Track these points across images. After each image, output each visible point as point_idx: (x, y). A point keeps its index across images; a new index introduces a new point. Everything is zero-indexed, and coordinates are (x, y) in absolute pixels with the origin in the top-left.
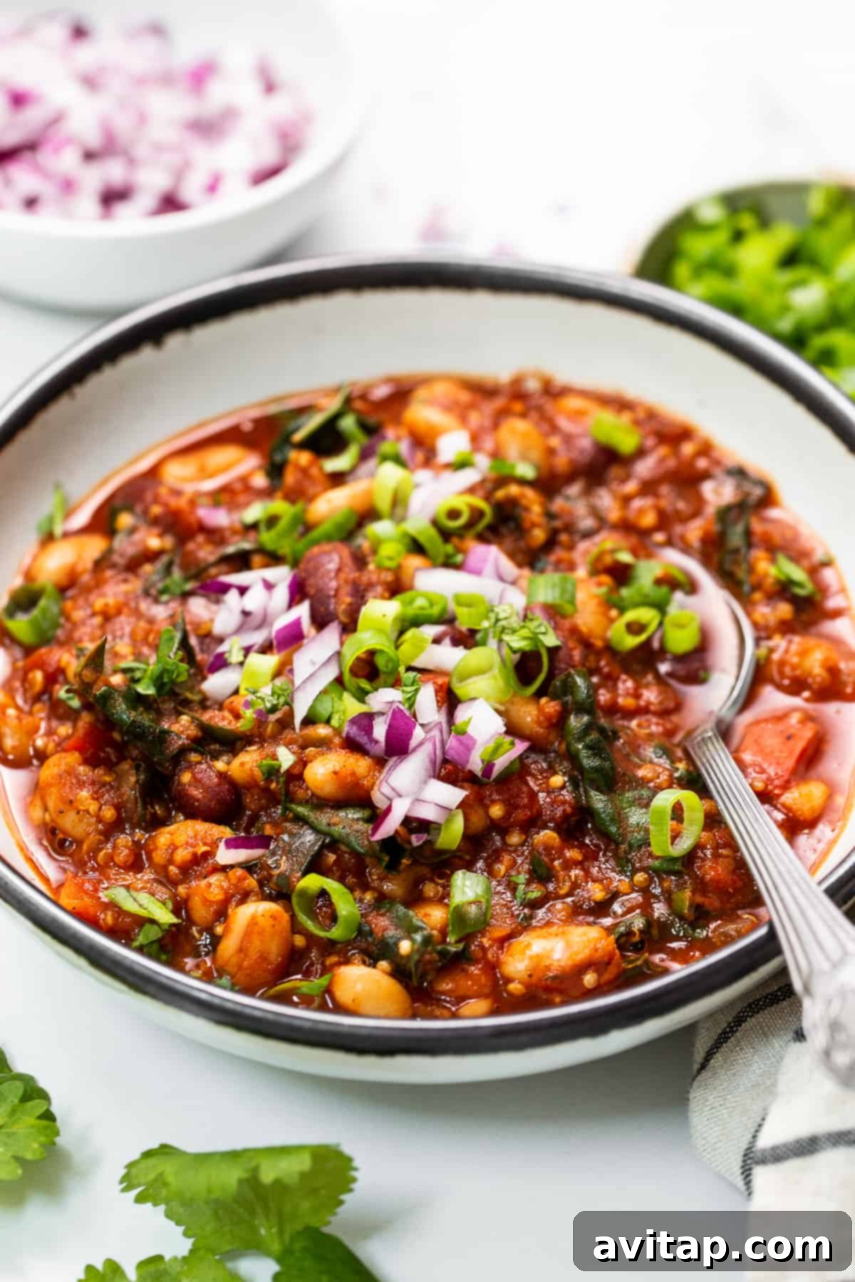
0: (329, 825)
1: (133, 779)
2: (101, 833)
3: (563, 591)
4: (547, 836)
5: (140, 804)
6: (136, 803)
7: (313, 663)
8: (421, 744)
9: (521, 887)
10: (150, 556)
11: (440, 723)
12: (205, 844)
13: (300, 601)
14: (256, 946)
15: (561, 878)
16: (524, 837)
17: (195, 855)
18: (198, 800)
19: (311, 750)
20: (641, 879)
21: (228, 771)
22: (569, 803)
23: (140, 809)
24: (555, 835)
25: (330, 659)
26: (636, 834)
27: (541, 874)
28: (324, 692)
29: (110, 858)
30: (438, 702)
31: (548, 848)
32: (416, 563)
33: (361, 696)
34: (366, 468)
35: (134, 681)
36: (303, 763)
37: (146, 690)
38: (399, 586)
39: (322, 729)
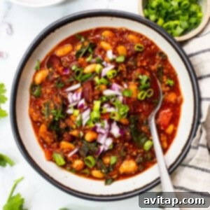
2: (51, 143)
3: (130, 94)
4: (126, 144)
7: (86, 115)
9: (122, 153)
10: (56, 79)
13: (83, 98)
15: (129, 151)
16: (123, 144)
19: (86, 131)
21: (72, 134)
23: (57, 140)
24: (128, 144)
27: (126, 150)
31: (127, 147)
32: (103, 87)
33: (94, 123)
34: (94, 60)
35: (54, 117)
36: (85, 134)
37: (57, 119)
38: (101, 95)
39: (87, 127)
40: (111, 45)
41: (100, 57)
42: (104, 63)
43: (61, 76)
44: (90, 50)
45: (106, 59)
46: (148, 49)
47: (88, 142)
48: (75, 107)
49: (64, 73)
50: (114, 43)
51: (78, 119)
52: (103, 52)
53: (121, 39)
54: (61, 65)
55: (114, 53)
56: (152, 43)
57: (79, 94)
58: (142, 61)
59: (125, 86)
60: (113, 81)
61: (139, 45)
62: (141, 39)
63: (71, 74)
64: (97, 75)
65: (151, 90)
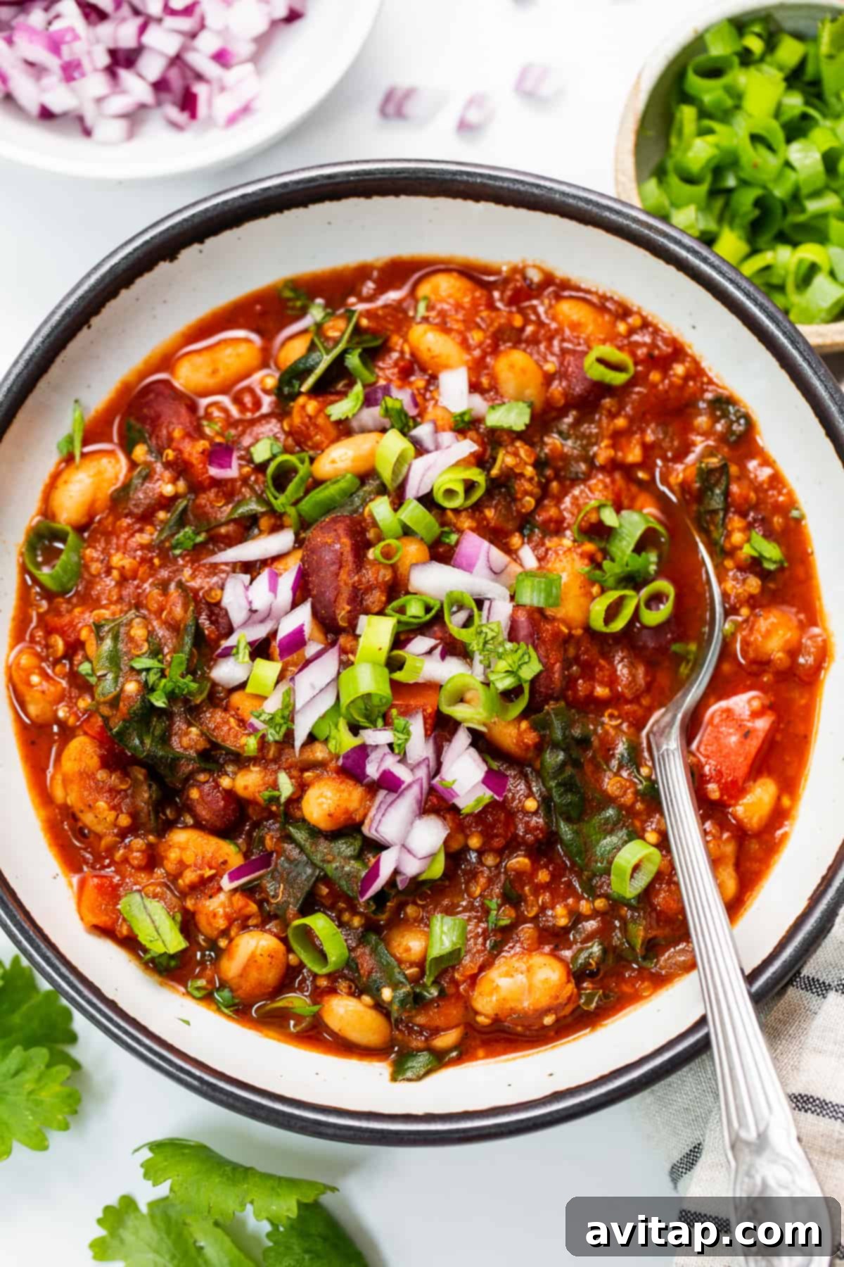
0: (323, 861)
1: (146, 795)
2: (117, 835)
3: (549, 595)
4: (520, 861)
5: (152, 817)
6: (149, 815)
7: (313, 686)
8: (410, 786)
9: (494, 913)
10: (166, 503)
11: (427, 759)
12: (211, 868)
13: (303, 600)
14: (254, 975)
15: (530, 903)
16: (498, 860)
17: (202, 877)
18: (205, 820)
19: (308, 775)
20: (602, 905)
21: (234, 787)
22: (541, 830)
23: (152, 822)
24: (526, 861)
25: (328, 684)
26: (599, 865)
27: (512, 898)
28: (323, 717)
29: (126, 860)
30: (426, 730)
31: (520, 874)
32: (413, 550)
33: (355, 729)
34: (372, 415)
35: (148, 689)
36: (302, 787)
37: (159, 701)
38: (396, 588)
39: (319, 753)
40: (465, 344)
41: (401, 397)
42: (423, 431)
43: (196, 487)
44: (353, 360)
45: (431, 412)
46: (655, 376)
47: (315, 833)
48: (260, 650)
49: (214, 472)
50: (475, 337)
51: (273, 705)
52: (418, 381)
53: (518, 321)
54: (196, 432)
55: (475, 387)
56: (678, 352)
57: (287, 581)
58: (618, 438)
59: (528, 557)
60: (466, 523)
61: (609, 351)
62: (622, 328)
63: (245, 480)
64: (382, 490)
65: (664, 585)
